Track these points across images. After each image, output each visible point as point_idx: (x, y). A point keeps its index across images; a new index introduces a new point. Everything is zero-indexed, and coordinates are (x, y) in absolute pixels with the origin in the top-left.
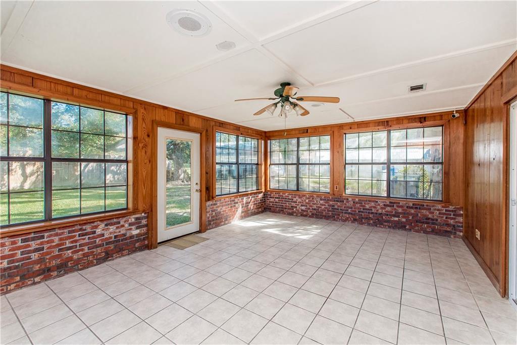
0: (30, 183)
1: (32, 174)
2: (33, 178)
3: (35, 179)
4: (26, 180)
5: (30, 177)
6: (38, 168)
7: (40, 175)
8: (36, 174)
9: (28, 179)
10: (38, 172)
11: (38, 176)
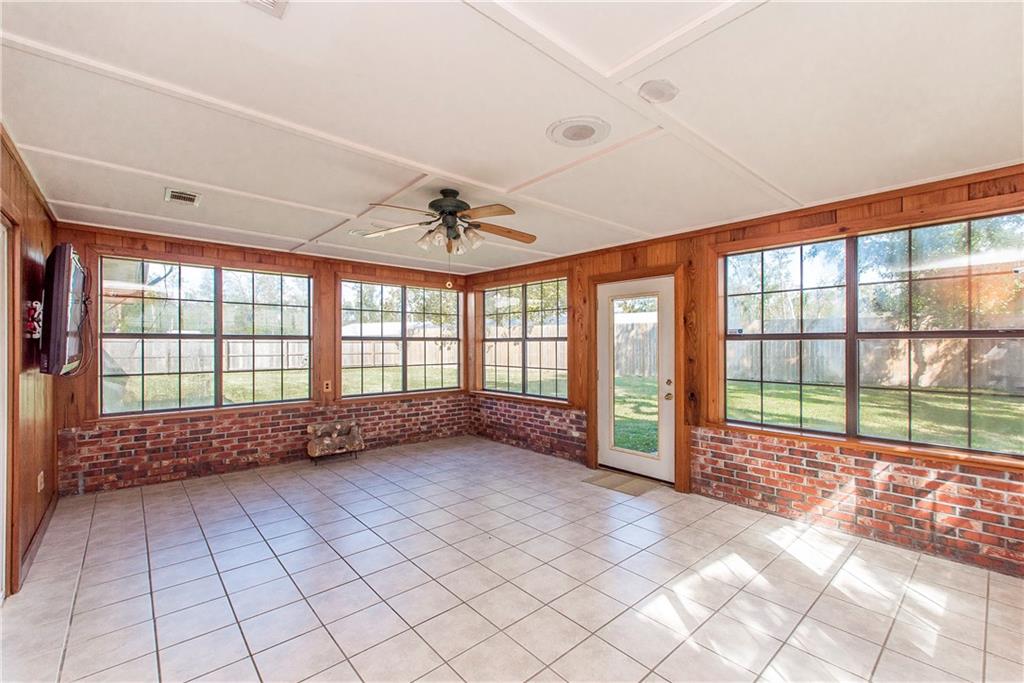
0: (931, 377)
1: (934, 360)
2: (937, 367)
3: (940, 369)
4: (924, 370)
5: (931, 364)
6: (948, 349)
7: (949, 362)
8: (943, 360)
9: (927, 368)
10: (946, 356)
11: (947, 363)
